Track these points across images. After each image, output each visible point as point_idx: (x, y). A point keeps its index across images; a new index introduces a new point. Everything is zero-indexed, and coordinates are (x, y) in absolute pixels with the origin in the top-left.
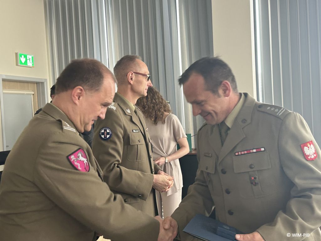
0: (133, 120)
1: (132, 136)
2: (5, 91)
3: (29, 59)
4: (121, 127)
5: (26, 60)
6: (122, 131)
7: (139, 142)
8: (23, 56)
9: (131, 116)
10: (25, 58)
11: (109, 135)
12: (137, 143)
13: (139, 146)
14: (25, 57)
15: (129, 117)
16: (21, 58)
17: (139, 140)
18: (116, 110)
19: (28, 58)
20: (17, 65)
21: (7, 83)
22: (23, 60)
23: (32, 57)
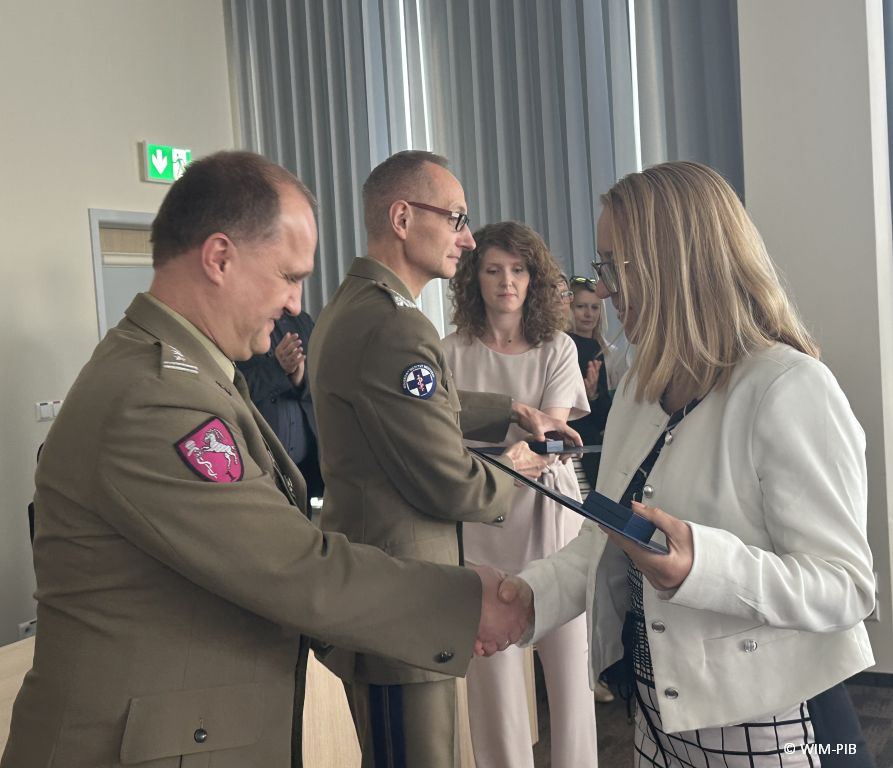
2: (108, 260)
3: (179, 160)
5: (170, 162)
8: (159, 152)
10: (166, 158)
14: (168, 155)
16: (153, 157)
19: (175, 158)
20: (143, 179)
21: (115, 235)
22: (159, 163)
23: (187, 154)
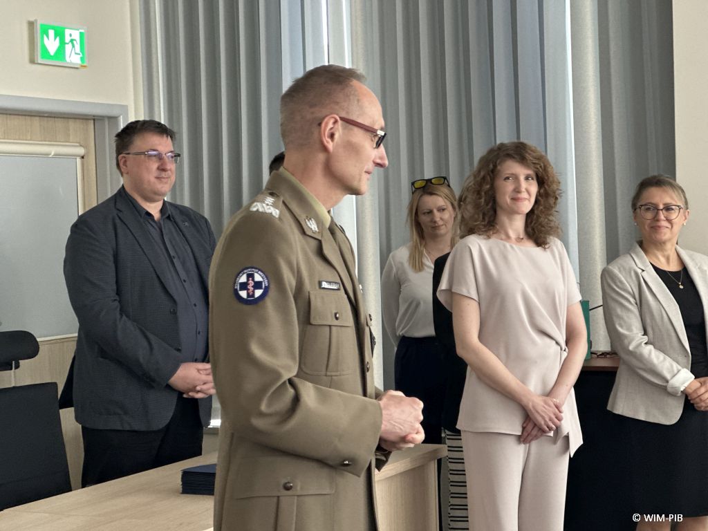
0: (325, 252)
1: (318, 298)
7: (337, 319)
8: (52, 32)
9: (320, 242)
11: (261, 288)
12: (331, 320)
13: (334, 329)
15: (314, 244)
17: (335, 314)
18: (280, 218)
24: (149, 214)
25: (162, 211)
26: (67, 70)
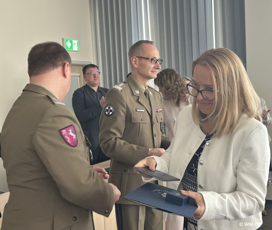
0: (140, 100)
1: (135, 114)
4: (124, 106)
6: (125, 110)
7: (142, 121)
8: (69, 41)
9: (139, 97)
11: (112, 112)
12: (139, 121)
13: (141, 124)
15: (136, 98)
16: (67, 43)
17: (141, 119)
18: (121, 90)
22: (69, 45)
24: (94, 91)
25: (98, 89)
26: (73, 52)
